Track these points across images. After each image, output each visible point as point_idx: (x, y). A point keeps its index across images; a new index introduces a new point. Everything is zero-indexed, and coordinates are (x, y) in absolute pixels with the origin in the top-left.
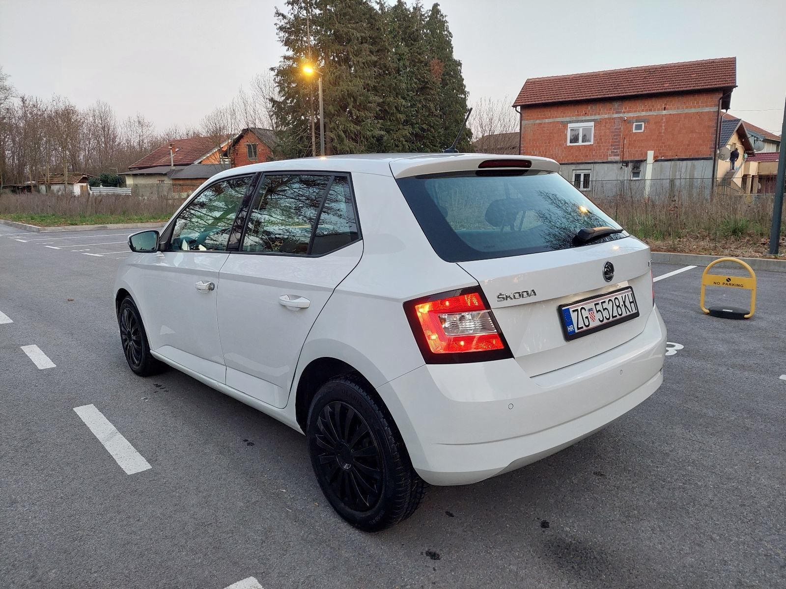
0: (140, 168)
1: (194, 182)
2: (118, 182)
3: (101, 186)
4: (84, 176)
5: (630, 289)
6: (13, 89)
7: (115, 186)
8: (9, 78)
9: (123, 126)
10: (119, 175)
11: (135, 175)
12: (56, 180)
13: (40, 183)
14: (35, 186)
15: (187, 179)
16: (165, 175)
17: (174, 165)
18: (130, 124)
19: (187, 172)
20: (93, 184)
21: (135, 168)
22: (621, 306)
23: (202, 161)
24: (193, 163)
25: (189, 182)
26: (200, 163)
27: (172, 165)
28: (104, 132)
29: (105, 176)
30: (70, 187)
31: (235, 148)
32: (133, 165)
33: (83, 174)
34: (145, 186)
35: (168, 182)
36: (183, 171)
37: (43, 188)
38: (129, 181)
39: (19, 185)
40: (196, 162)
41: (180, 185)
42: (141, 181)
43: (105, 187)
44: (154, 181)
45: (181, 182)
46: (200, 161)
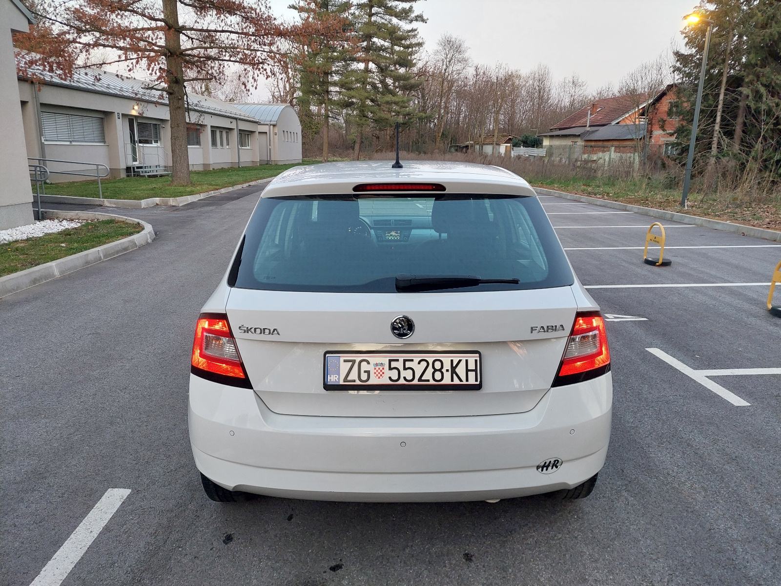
0: (560, 129)
1: (606, 144)
2: (536, 143)
3: (522, 147)
4: (510, 137)
5: (478, 355)
6: (470, 60)
7: (533, 146)
8: (469, 50)
9: (557, 87)
10: (538, 136)
11: (552, 137)
12: (488, 141)
13: (476, 143)
14: (472, 146)
15: (600, 140)
16: (579, 136)
17: (590, 126)
18: (564, 86)
19: (602, 133)
20: (516, 145)
21: (555, 129)
22: (444, 370)
23: (620, 121)
24: (610, 124)
25: (600, 144)
26: (617, 123)
27: (588, 126)
28: (540, 94)
29: (526, 137)
30: (497, 147)
31: (655, 106)
32: (555, 126)
33: (510, 135)
34: (558, 147)
35: (580, 143)
36: (598, 132)
37: (477, 147)
38: (546, 142)
39: (461, 145)
40: (614, 123)
41: (591, 146)
42: (557, 142)
43: (524, 148)
44: (568, 142)
45: (593, 144)
46: (617, 122)
